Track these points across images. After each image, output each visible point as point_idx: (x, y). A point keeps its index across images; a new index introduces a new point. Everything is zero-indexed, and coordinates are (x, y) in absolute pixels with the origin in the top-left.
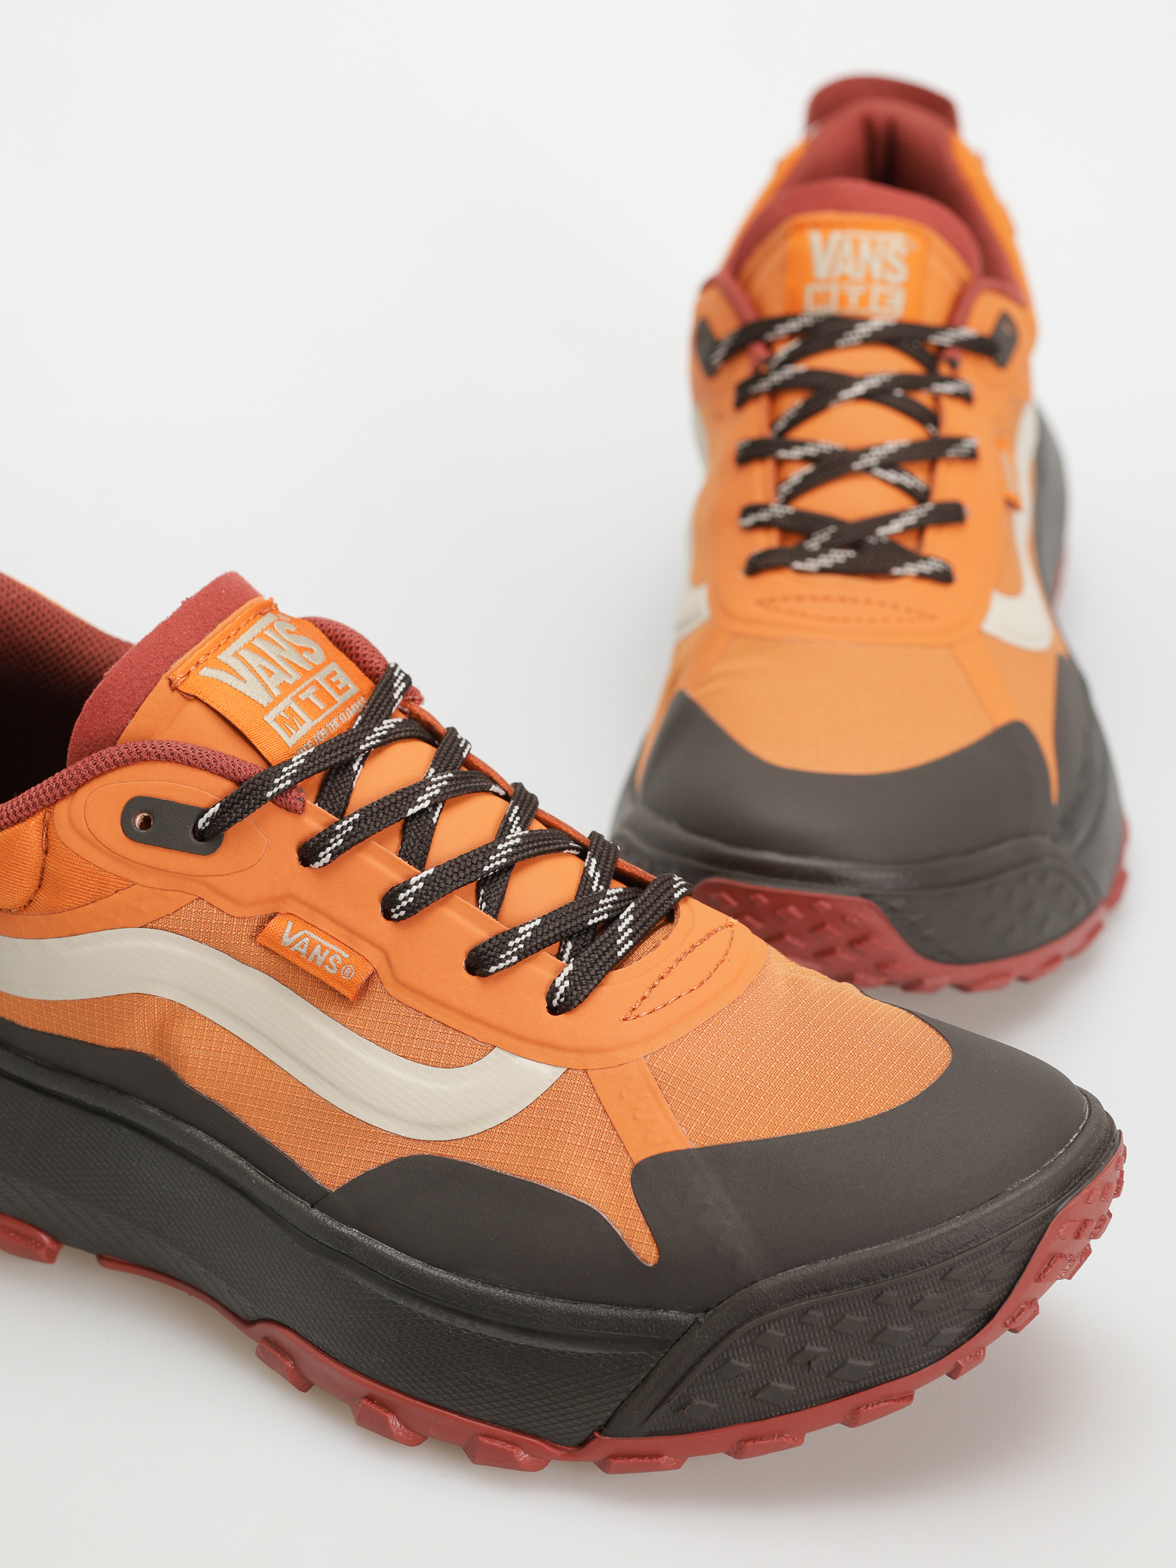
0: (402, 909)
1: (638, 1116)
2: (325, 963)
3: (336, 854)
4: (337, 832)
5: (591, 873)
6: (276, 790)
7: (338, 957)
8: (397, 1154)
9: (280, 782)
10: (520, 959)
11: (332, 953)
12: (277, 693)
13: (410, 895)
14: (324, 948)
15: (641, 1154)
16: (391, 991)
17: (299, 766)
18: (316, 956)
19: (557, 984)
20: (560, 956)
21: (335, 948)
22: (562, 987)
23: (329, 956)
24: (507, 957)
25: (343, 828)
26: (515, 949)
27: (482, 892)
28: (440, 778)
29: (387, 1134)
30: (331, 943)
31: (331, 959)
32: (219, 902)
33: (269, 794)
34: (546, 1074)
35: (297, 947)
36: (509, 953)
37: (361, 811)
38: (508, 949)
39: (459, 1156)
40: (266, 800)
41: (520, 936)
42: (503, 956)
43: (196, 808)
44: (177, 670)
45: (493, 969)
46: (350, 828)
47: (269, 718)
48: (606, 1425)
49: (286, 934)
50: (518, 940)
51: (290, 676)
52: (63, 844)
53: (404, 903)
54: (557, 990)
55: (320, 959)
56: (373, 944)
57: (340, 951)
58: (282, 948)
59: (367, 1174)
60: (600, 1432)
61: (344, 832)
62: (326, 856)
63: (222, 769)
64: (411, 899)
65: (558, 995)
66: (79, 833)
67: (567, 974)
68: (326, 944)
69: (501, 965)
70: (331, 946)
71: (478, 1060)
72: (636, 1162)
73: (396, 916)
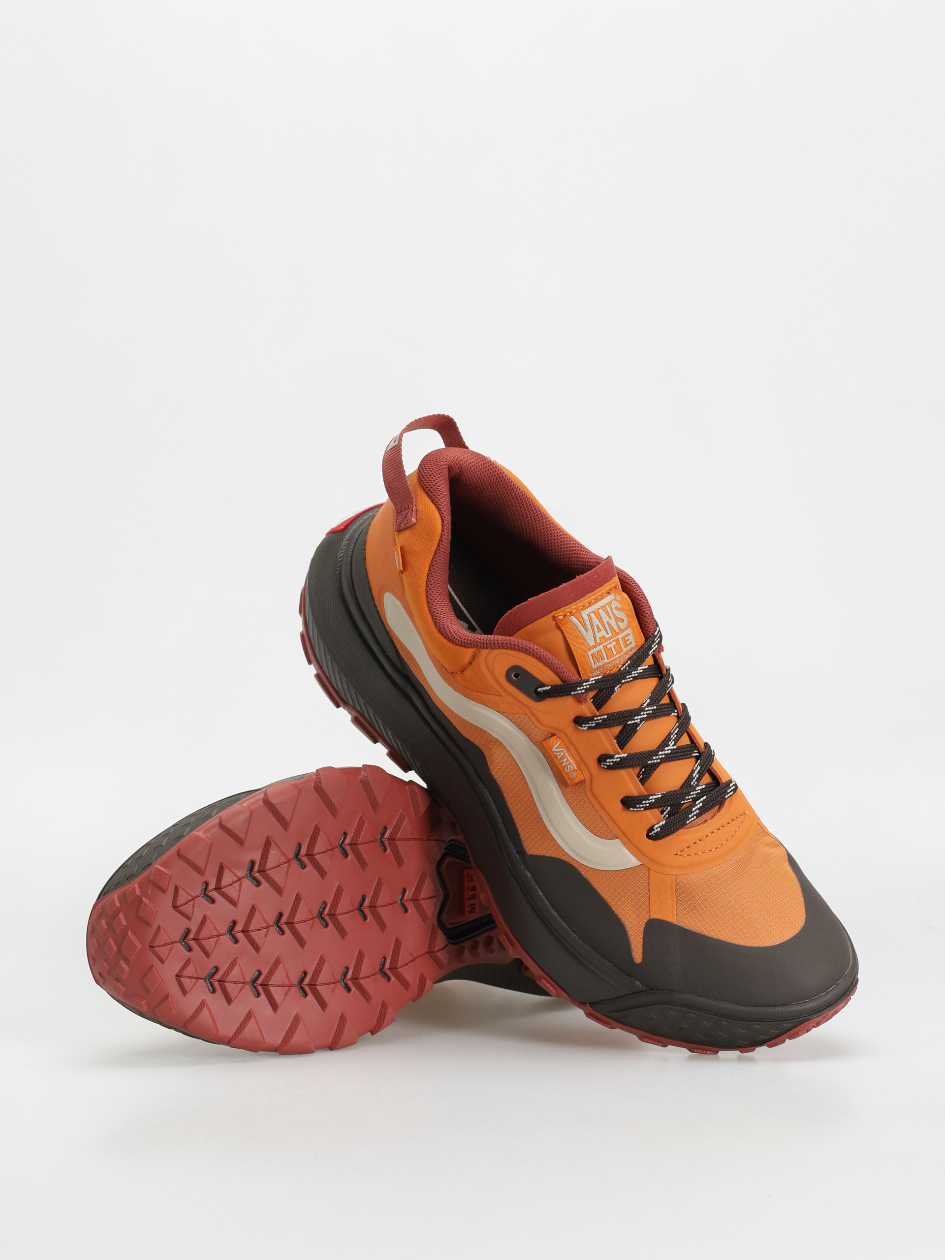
0: (606, 765)
1: (661, 898)
2: (565, 766)
3: (589, 728)
4: (594, 721)
5: (694, 775)
6: (576, 692)
7: (572, 767)
8: (559, 856)
9: (580, 690)
10: (644, 810)
11: (570, 764)
12: (598, 641)
13: (612, 762)
14: (568, 760)
15: (654, 916)
16: (587, 792)
17: (591, 684)
18: (563, 762)
19: (655, 828)
20: (662, 813)
21: (573, 763)
22: (657, 829)
23: (569, 764)
24: (640, 807)
25: (597, 720)
26: (645, 805)
27: (643, 770)
28: (650, 708)
29: (559, 846)
30: (572, 759)
31: (569, 766)
32: (533, 719)
33: (573, 693)
34: (632, 861)
35: (557, 754)
36: (641, 806)
37: (608, 714)
38: (642, 804)
39: (584, 873)
40: (571, 695)
41: (649, 800)
42: (638, 806)
43: (541, 681)
44: (560, 614)
45: (631, 809)
46: (601, 721)
47: (590, 653)
48: (592, 1003)
49: (555, 747)
50: (648, 801)
51: (608, 634)
52: (479, 666)
53: (608, 764)
54: (654, 830)
55: (564, 764)
56: (588, 770)
57: (574, 765)
58: (552, 751)
59: (544, 857)
60: (589, 1004)
61: (597, 722)
62: (585, 728)
63: (558, 672)
64: (612, 764)
65: (653, 832)
66: (487, 666)
67: (661, 825)
68: (569, 758)
69: (635, 809)
70: (571, 761)
71: (609, 839)
72: (651, 918)
73: (603, 766)
